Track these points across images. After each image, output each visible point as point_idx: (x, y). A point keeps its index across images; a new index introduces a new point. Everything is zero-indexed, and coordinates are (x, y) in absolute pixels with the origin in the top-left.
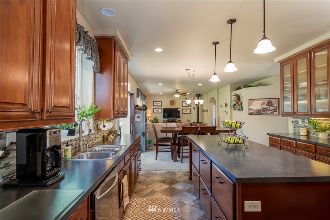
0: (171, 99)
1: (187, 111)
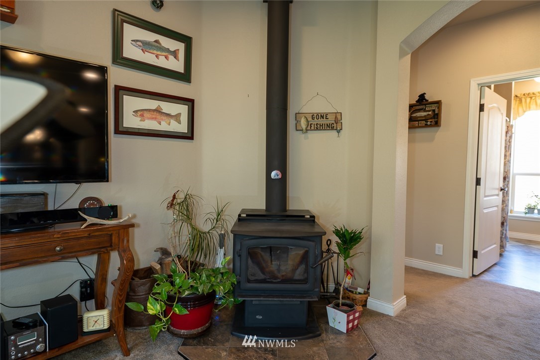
1: (158, 111)
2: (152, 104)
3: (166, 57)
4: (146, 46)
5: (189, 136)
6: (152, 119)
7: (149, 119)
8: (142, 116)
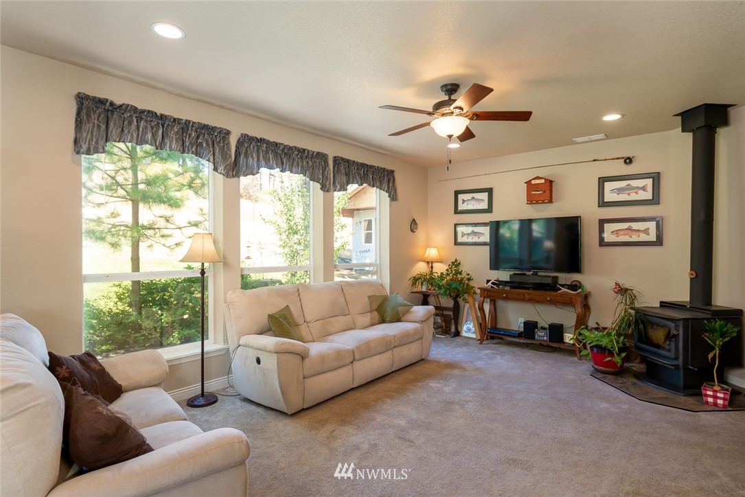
0: (529, 175)
1: (629, 229)
2: (625, 225)
3: (636, 193)
4: (620, 191)
5: (659, 242)
6: (625, 235)
7: (622, 235)
8: (617, 234)
